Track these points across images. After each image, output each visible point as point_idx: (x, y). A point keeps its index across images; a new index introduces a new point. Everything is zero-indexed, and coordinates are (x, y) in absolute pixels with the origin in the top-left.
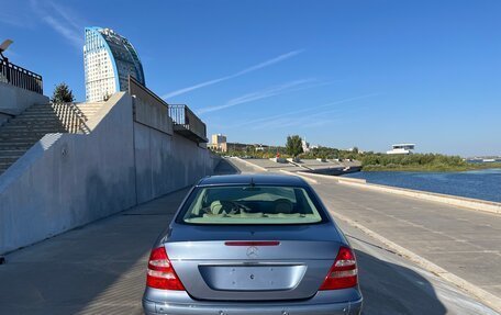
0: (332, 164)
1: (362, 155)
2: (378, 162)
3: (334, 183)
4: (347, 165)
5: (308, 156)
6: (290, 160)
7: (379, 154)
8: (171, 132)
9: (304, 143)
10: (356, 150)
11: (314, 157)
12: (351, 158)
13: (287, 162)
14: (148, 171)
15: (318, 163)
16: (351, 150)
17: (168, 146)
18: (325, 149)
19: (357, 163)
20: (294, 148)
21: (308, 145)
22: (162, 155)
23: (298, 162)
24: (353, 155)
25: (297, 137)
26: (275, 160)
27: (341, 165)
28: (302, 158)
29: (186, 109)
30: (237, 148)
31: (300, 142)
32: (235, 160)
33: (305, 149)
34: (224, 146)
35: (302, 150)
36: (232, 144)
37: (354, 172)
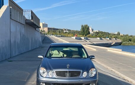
0: (106, 41)
1: (122, 36)
2: (130, 40)
3: (105, 51)
4: (114, 41)
5: (92, 36)
6: (83, 38)
7: (131, 36)
8: (24, 23)
9: (90, 29)
10: (119, 34)
11: (96, 37)
12: (116, 38)
13: (81, 39)
14: (15, 42)
15: (98, 40)
16: (116, 33)
17: (23, 30)
18: (102, 33)
19: (119, 41)
20: (85, 31)
21: (93, 30)
22: (20, 34)
23: (87, 39)
24: (117, 36)
25: (87, 25)
26: (74, 38)
27: (110, 42)
28: (89, 37)
29: (32, 12)
30: (54, 31)
31: (88, 28)
32: (53, 37)
33: (91, 32)
34: (46, 29)
35: (89, 33)
36: (51, 29)
37: (117, 45)
